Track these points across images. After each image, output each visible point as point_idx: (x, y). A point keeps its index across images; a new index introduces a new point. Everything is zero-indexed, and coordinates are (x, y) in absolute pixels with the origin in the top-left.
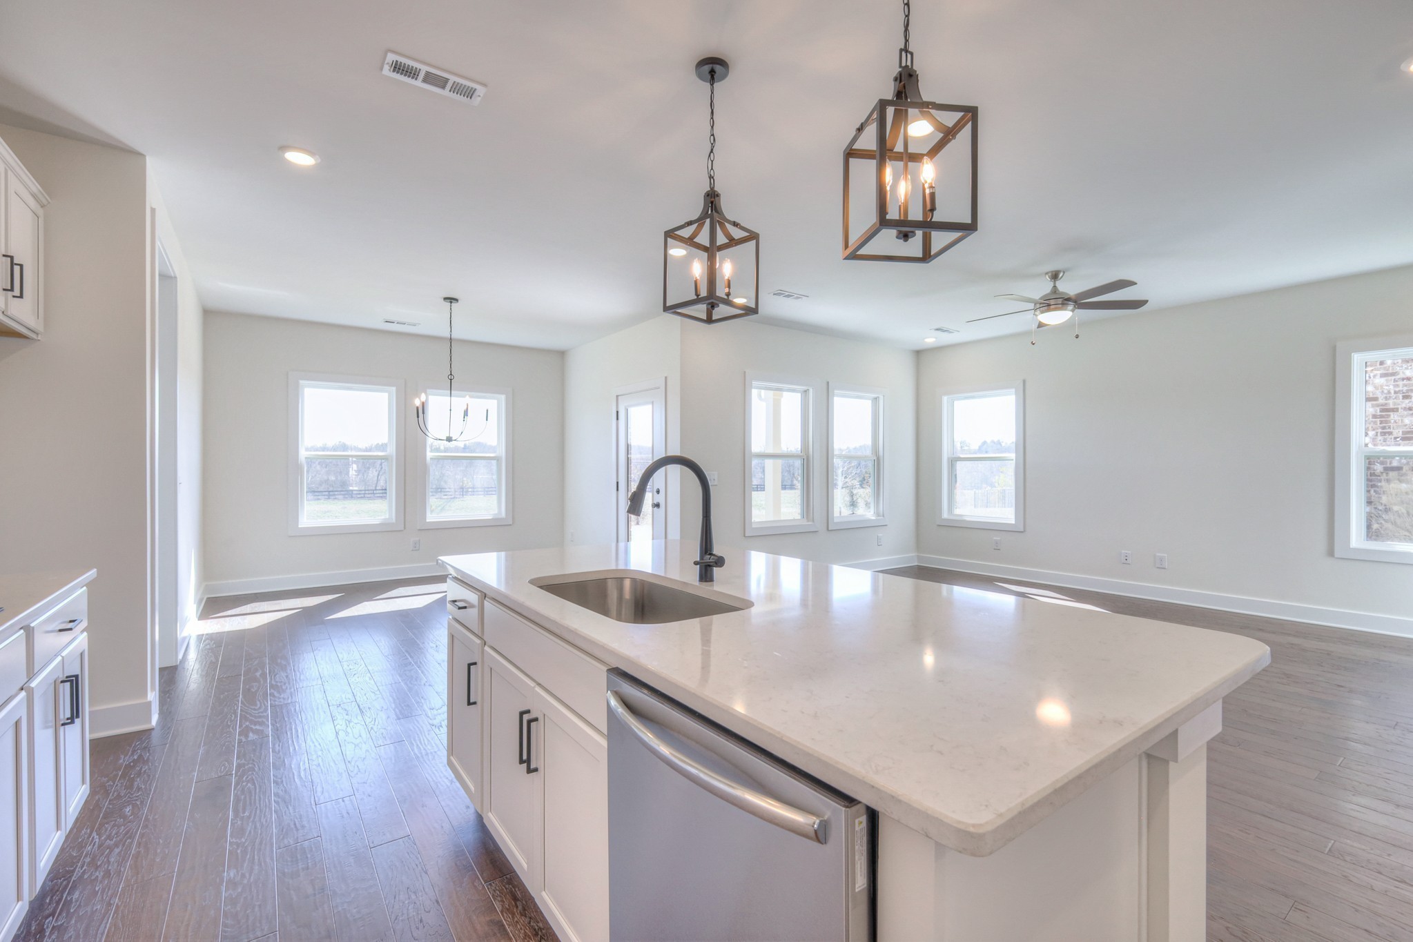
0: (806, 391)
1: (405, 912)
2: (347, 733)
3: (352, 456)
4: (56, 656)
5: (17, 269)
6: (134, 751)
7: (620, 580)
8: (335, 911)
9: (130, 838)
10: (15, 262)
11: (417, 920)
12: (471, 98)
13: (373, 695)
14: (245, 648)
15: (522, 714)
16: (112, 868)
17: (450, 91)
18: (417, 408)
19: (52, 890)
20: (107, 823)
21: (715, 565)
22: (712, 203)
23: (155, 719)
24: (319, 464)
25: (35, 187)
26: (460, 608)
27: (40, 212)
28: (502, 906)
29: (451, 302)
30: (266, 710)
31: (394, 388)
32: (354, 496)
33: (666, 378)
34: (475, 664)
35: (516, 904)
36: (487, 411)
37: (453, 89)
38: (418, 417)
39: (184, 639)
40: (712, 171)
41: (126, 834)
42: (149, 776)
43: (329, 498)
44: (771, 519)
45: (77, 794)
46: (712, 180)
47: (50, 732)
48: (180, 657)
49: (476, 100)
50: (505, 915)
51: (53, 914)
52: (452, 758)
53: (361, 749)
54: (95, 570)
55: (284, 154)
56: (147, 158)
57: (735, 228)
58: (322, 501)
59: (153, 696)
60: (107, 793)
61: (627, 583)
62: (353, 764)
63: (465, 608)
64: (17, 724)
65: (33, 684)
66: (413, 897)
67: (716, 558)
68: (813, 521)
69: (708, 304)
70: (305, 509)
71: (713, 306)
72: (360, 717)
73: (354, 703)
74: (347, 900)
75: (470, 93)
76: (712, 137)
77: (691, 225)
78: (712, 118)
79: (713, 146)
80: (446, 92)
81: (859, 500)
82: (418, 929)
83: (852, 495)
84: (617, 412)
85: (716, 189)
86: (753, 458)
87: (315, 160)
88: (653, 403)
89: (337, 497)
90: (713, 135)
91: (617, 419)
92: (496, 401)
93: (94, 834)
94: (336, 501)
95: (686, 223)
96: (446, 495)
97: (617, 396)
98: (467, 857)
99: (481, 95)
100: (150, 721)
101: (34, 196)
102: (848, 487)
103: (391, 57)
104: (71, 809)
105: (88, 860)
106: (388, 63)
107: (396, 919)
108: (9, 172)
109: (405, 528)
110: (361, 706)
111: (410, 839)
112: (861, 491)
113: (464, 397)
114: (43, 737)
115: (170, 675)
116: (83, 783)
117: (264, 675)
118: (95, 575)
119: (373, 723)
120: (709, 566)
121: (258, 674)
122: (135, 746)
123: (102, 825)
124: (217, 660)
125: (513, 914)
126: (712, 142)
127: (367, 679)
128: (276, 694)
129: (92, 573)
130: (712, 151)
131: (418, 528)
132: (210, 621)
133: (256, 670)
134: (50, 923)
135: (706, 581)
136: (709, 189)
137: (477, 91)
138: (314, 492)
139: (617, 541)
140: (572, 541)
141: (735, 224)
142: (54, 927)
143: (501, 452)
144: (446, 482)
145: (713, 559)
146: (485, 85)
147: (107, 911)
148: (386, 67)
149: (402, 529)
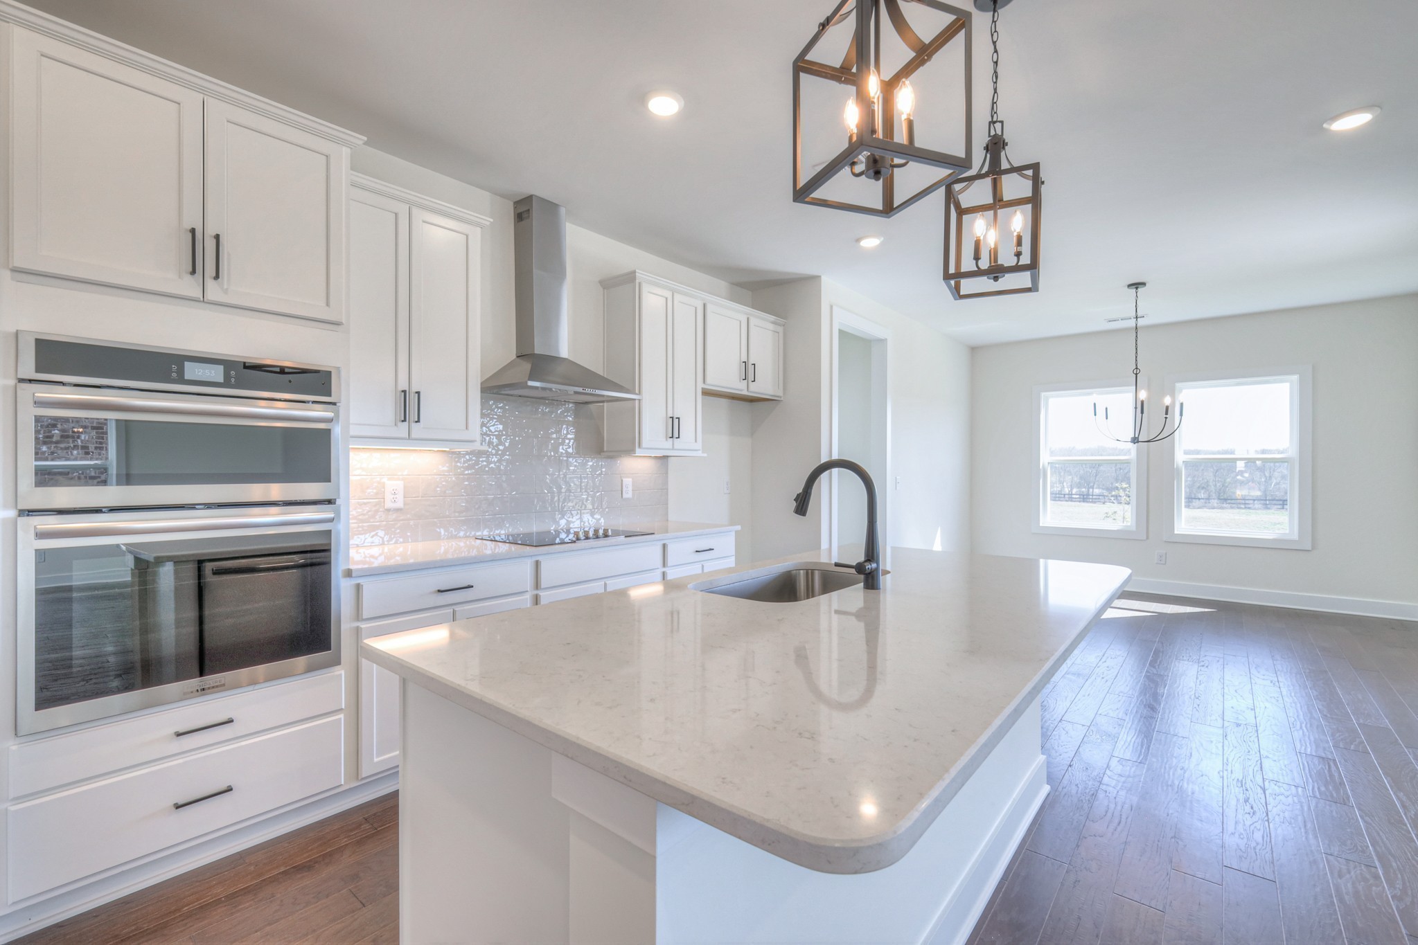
5: (751, 366)
10: (749, 363)
27: (780, 330)
29: (1138, 287)
56: (822, 277)
101: (773, 323)
108: (752, 318)
109: (1147, 538)
129: (739, 528)
149: (1145, 538)
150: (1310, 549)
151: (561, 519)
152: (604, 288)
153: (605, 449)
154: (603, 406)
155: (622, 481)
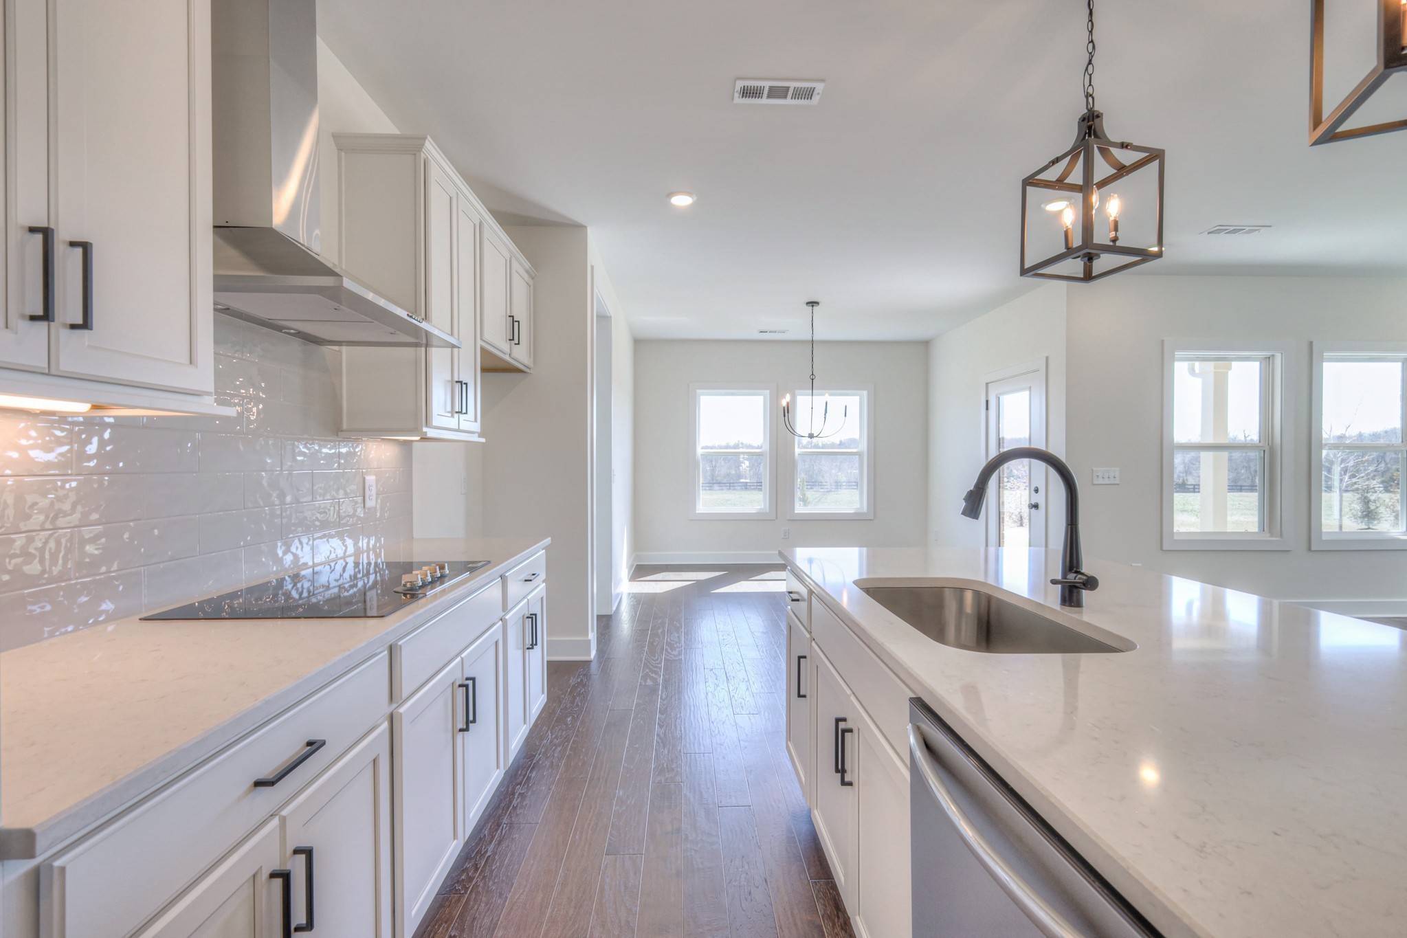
0: (1269, 359)
1: (738, 879)
2: (714, 695)
3: (744, 453)
4: (524, 598)
5: (516, 324)
6: (579, 675)
7: (960, 591)
8: (685, 855)
9: (567, 741)
10: (515, 320)
11: (746, 890)
12: (811, 98)
13: (738, 666)
14: (654, 608)
15: (838, 721)
16: (555, 761)
17: (792, 98)
18: (784, 408)
19: (522, 765)
20: (557, 726)
21: (1082, 587)
22: (1090, 128)
23: (593, 653)
24: (723, 460)
25: (527, 265)
26: (793, 600)
27: (531, 282)
28: (824, 911)
29: (813, 306)
30: (660, 663)
31: (768, 391)
32: (748, 487)
33: (1047, 358)
34: (805, 657)
35: (837, 913)
36: (846, 407)
37: (795, 96)
38: (784, 416)
39: (618, 594)
40: (1090, 88)
41: (565, 738)
42: (584, 697)
43: (730, 489)
44: (1210, 528)
45: (538, 701)
46: (1090, 99)
47: (520, 652)
48: (614, 608)
49: (816, 99)
50: (826, 921)
51: (520, 784)
52: (789, 743)
53: (723, 712)
54: (550, 538)
55: (670, 199)
56: (588, 228)
57: (1124, 151)
58: (724, 491)
59: (592, 636)
60: (560, 703)
61: (969, 596)
62: (715, 724)
63: (798, 600)
64: (497, 643)
65: (507, 617)
66: (746, 867)
67: (1085, 578)
68: (1281, 536)
69: (1085, 255)
70: (701, 498)
71: (1090, 258)
72: (725, 684)
73: (723, 670)
74: (695, 848)
75: (808, 94)
76: (1091, 45)
77: (1057, 162)
78: (1091, 21)
79: (1091, 55)
80: (788, 101)
81: (1382, 509)
82: (746, 900)
83: (1366, 502)
84: (987, 401)
85: (1096, 108)
86: (1175, 452)
87: (692, 198)
88: (1030, 388)
89: (736, 488)
90: (1092, 41)
91: (987, 409)
92: (858, 397)
93: (549, 732)
94: (735, 492)
95: (1050, 163)
96: (822, 488)
97: (987, 384)
98: (797, 846)
99: (821, 92)
100: (590, 655)
101: (527, 272)
102: (1357, 489)
103: (740, 84)
104: (533, 711)
105: (543, 750)
106: (737, 91)
107: (730, 882)
108: (513, 260)
109: (777, 518)
110: (728, 675)
111: (750, 809)
112: (1386, 497)
113: (823, 395)
114: (515, 654)
115: (606, 623)
116: (543, 693)
117: (663, 632)
118: (550, 542)
119: (735, 691)
120: (1077, 587)
121: (660, 631)
122: (580, 672)
123: (554, 727)
124: (636, 614)
125: (834, 924)
126: (1090, 50)
127: (736, 651)
128: (669, 650)
129: (548, 541)
130: (1090, 62)
131: (788, 518)
132: (636, 583)
133: (659, 628)
134: (519, 790)
135: (1070, 606)
136: (1086, 111)
137: (815, 90)
138: (719, 483)
139: (987, 546)
140: (936, 540)
141: (1124, 146)
142: (520, 793)
143: (863, 446)
144: (823, 477)
145: (1080, 579)
146: (823, 81)
147: (548, 793)
148: (736, 95)
149: (775, 518)
150: (872, 518)
151: (285, 553)
152: (340, 150)
153: (345, 426)
154: (340, 352)
155: (364, 478)
